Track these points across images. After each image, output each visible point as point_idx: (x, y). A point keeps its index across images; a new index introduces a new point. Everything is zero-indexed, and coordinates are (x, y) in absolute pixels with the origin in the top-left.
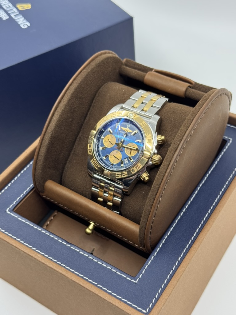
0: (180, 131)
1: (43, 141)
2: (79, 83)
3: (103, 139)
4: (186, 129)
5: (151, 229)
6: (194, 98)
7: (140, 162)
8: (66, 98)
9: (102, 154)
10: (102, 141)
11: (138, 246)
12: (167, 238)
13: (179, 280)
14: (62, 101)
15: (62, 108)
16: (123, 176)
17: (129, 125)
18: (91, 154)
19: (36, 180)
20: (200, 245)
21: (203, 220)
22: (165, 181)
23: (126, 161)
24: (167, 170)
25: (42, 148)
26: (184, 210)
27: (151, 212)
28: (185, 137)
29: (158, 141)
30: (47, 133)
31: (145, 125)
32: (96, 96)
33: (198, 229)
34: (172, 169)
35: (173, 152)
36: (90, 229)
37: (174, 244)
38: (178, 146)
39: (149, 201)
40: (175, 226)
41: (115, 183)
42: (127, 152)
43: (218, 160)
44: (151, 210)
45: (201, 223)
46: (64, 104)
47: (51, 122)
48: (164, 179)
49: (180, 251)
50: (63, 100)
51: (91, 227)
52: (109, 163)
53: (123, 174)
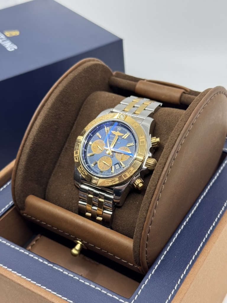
0: (177, 126)
1: (24, 148)
2: (65, 86)
3: (91, 145)
4: (183, 124)
5: (147, 240)
7: (133, 166)
8: (50, 101)
9: (90, 161)
10: (90, 148)
11: (132, 265)
12: (166, 254)
13: (182, 298)
14: (46, 105)
15: (46, 112)
16: (114, 182)
17: (119, 128)
18: (78, 161)
19: (16, 193)
20: (206, 258)
21: (208, 233)
22: (162, 180)
23: (117, 167)
24: (163, 168)
25: (22, 156)
26: (185, 224)
27: (147, 218)
28: (183, 132)
29: (152, 144)
30: (28, 139)
31: (137, 127)
32: (84, 104)
33: (202, 243)
34: (170, 167)
35: (169, 149)
36: (76, 250)
37: (175, 260)
38: (175, 142)
39: (144, 205)
40: (175, 241)
41: (104, 193)
42: (118, 157)
43: (220, 171)
44: (146, 216)
45: (205, 237)
46: (48, 107)
47: (33, 127)
48: (161, 178)
49: (182, 267)
50: (46, 103)
51: (78, 247)
52: (98, 170)
53: (114, 180)
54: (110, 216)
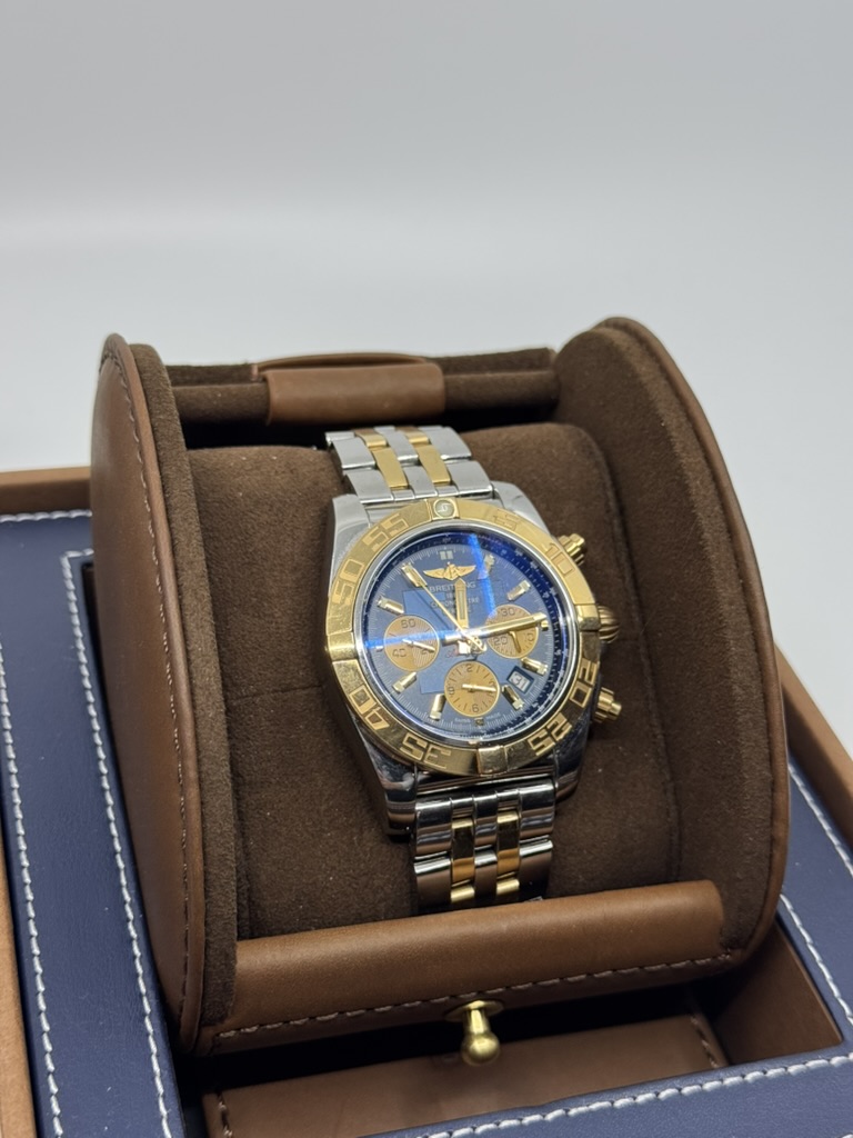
7: (583, 654)
9: (414, 705)
10: (385, 660)
11: (707, 960)
16: (558, 733)
17: (446, 553)
18: (387, 725)
23: (519, 682)
36: (481, 1036)
51: (477, 1023)
52: (463, 724)
53: (554, 726)
54: (547, 856)
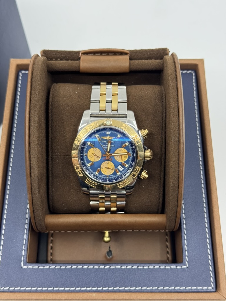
3: (86, 156)
6: (139, 69)
7: (137, 165)
10: (87, 158)
17: (108, 132)
18: (83, 175)
23: (121, 168)
29: (143, 137)
31: (127, 128)
36: (107, 237)
42: (118, 160)
52: (104, 176)
53: (125, 182)
54: (125, 205)
